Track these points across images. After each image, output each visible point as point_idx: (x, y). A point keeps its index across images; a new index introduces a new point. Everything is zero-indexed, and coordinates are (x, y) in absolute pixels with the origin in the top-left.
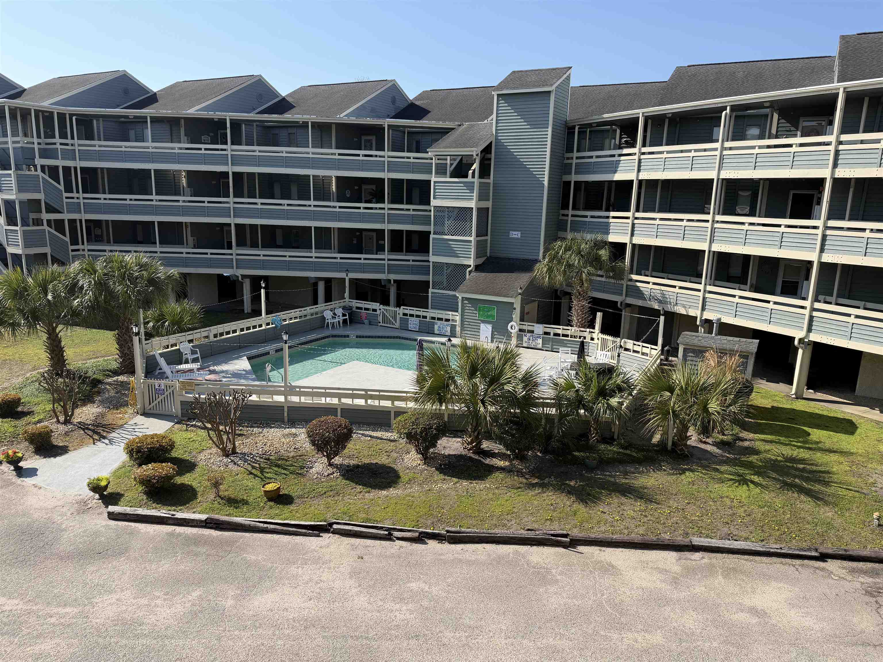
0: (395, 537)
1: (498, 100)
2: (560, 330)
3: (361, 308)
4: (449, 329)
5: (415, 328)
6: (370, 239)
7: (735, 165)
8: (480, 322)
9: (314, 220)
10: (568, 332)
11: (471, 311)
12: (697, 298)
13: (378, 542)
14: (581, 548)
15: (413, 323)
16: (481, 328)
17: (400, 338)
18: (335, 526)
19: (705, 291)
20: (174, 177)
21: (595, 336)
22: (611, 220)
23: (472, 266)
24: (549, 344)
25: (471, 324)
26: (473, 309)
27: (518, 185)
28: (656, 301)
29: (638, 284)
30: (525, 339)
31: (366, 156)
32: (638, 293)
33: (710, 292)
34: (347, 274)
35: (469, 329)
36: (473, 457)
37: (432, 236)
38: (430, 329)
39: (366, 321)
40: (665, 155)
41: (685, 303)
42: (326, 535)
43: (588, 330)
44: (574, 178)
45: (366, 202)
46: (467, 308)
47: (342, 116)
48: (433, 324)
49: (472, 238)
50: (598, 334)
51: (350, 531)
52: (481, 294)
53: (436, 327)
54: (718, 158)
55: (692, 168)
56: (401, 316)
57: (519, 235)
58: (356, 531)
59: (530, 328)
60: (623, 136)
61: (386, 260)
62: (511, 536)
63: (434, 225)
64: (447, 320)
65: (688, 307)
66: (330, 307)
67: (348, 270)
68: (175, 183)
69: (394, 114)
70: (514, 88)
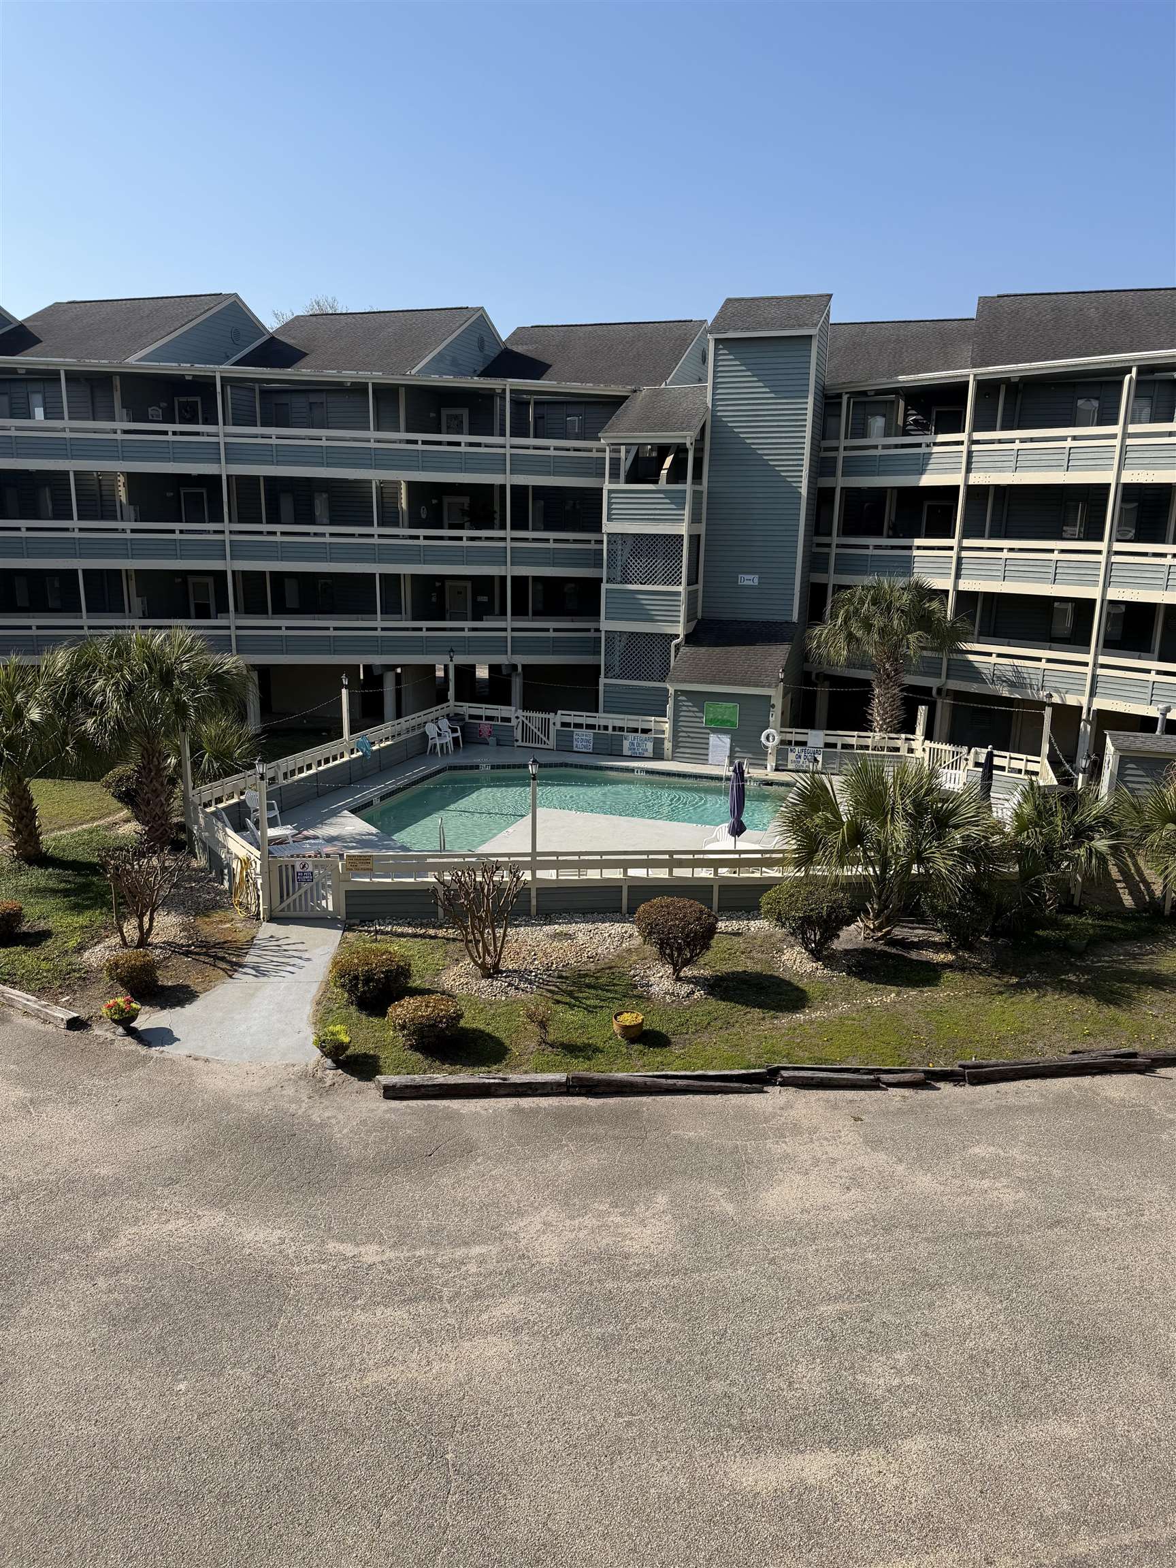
0: (884, 1083)
1: (716, 349)
2: (852, 737)
3: (480, 717)
4: (650, 746)
5: (585, 747)
6: (459, 593)
7: (1147, 461)
8: (708, 731)
9: (380, 561)
10: (869, 742)
11: (691, 714)
12: (1082, 676)
13: (862, 1093)
14: (1162, 1072)
15: (582, 740)
16: (711, 743)
17: (566, 765)
18: (785, 1074)
19: (1095, 665)
20: (100, 486)
21: (914, 745)
22: (916, 553)
23: (682, 636)
24: (834, 763)
25: (691, 735)
26: (695, 709)
27: (758, 495)
28: (1004, 684)
29: (971, 657)
30: (791, 756)
31: (471, 444)
32: (972, 673)
33: (1103, 666)
34: (451, 657)
35: (687, 745)
36: (889, 950)
37: (604, 586)
38: (614, 747)
39: (492, 740)
40: (1017, 445)
41: (1058, 685)
42: (774, 1090)
43: (903, 736)
44: (841, 482)
45: (452, 527)
46: (684, 708)
47: (413, 372)
48: (621, 739)
49: (681, 589)
50: (924, 741)
51: (812, 1078)
52: (711, 683)
53: (626, 744)
54: (1118, 449)
55: (1068, 467)
56: (558, 726)
57: (756, 581)
58: (822, 1079)
59: (800, 738)
60: (910, 412)
61: (509, 630)
62: (1060, 1063)
63: (608, 567)
64: (645, 731)
65: (1064, 691)
66: (431, 717)
67: (453, 651)
68: (101, 496)
69: (482, 369)
70: (748, 329)
